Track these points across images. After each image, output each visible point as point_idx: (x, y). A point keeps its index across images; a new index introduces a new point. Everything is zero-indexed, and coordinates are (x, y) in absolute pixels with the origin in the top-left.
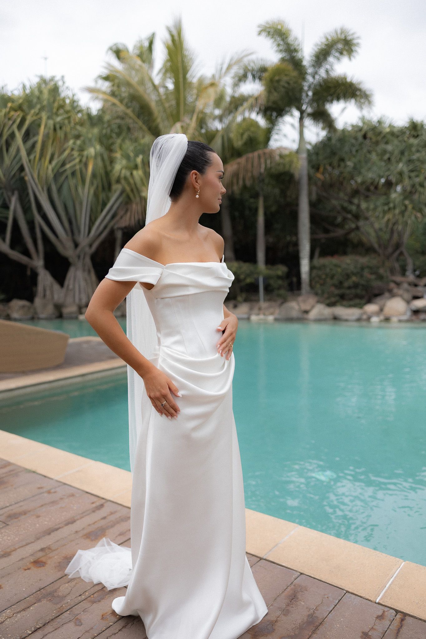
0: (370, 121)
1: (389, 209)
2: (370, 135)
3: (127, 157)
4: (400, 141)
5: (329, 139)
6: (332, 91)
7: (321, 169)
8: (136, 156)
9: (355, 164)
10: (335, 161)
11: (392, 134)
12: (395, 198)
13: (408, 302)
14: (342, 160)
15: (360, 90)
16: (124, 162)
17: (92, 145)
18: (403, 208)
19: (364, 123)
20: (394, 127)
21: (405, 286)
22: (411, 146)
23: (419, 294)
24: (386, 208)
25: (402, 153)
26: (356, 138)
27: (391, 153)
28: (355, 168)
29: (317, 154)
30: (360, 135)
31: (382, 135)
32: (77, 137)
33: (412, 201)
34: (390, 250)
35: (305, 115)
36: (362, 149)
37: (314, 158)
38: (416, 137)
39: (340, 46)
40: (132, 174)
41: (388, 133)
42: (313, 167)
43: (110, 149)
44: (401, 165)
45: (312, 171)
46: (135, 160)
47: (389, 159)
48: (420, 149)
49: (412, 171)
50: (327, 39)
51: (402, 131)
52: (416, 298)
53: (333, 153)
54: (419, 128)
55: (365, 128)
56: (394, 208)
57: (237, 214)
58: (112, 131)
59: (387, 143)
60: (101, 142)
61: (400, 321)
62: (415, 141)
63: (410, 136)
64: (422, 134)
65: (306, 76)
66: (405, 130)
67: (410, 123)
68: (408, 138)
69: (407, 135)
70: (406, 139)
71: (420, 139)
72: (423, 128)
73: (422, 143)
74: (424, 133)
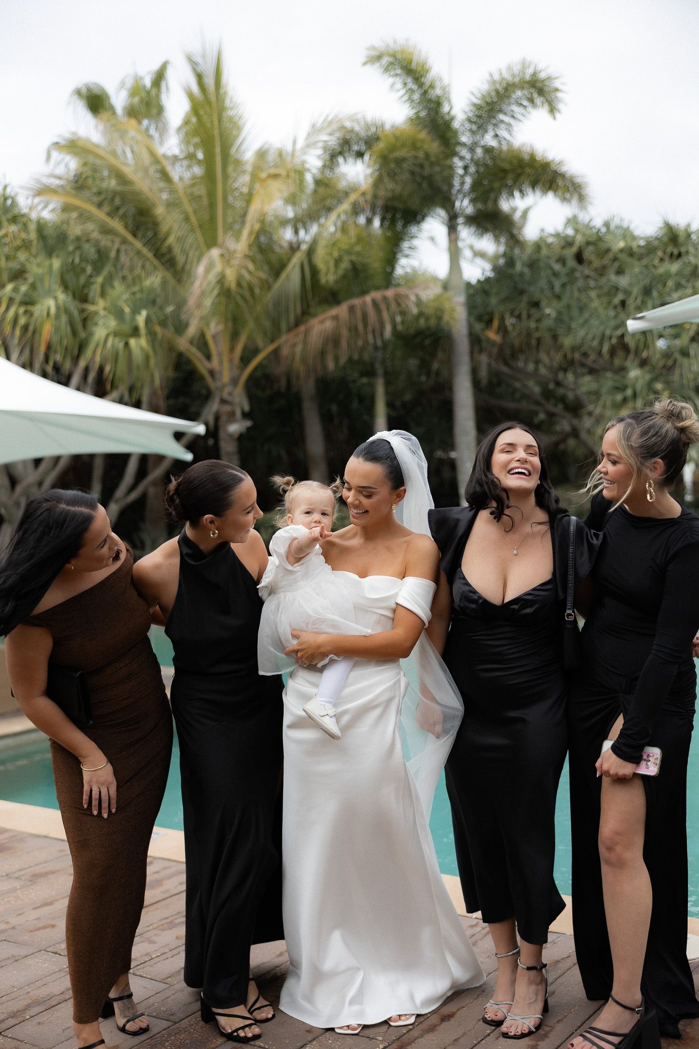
0: (588, 226)
1: (625, 400)
2: (588, 253)
3: (119, 314)
4: (645, 267)
5: (509, 261)
6: (511, 176)
7: (496, 323)
8: (136, 311)
9: (559, 313)
10: (523, 306)
11: (630, 252)
12: (637, 379)
14: (536, 305)
15: (563, 176)
16: (113, 323)
17: (49, 293)
19: (577, 231)
20: (634, 238)
22: (663, 280)
24: (619, 397)
25: (647, 291)
26: (562, 261)
27: (627, 293)
28: (559, 320)
29: (486, 293)
30: (569, 253)
31: (611, 255)
32: (18, 275)
33: (668, 384)
35: (460, 220)
36: (572, 282)
37: (479, 300)
38: (676, 257)
40: (127, 344)
41: (622, 251)
42: (479, 319)
43: (82, 297)
45: (478, 327)
46: (133, 319)
47: (623, 303)
48: (683, 282)
51: (650, 248)
53: (517, 292)
54: (682, 239)
55: (579, 239)
56: (635, 396)
57: (334, 408)
58: (83, 259)
59: (620, 272)
60: (65, 286)
62: (675, 267)
63: (667, 258)
64: (687, 252)
65: (458, 149)
66: (656, 243)
67: (664, 231)
68: (662, 260)
69: (660, 253)
70: (656, 262)
71: (685, 263)
72: (691, 239)
73: (688, 270)
74: (691, 250)
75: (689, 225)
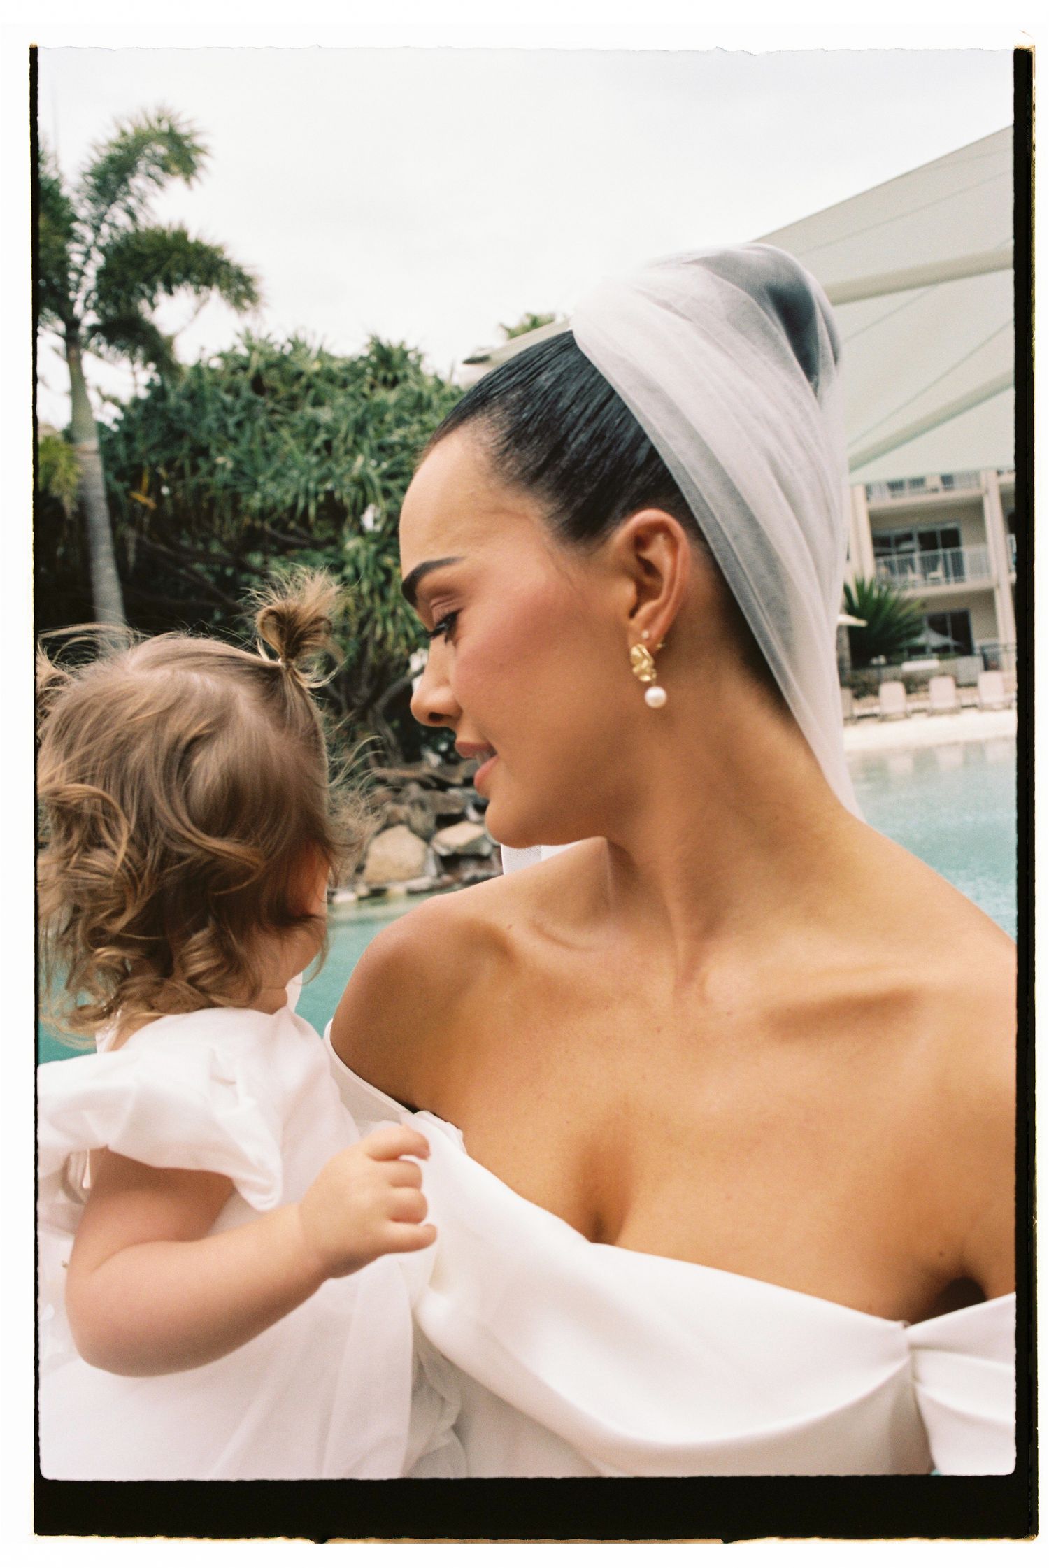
0: (266, 343)
2: (272, 378)
4: (353, 396)
5: (158, 393)
6: (152, 264)
7: (146, 480)
9: (238, 462)
10: (183, 456)
11: (329, 376)
12: (358, 551)
13: (427, 838)
14: (202, 451)
15: (226, 265)
18: (382, 577)
19: (251, 348)
20: (332, 358)
21: (414, 790)
22: (380, 409)
23: (456, 811)
26: (234, 390)
27: (332, 430)
28: (238, 472)
29: (128, 437)
30: (243, 380)
31: (304, 380)
34: (365, 691)
35: (81, 331)
36: (252, 419)
37: (121, 449)
38: (393, 383)
39: (162, 150)
41: (317, 374)
42: (120, 475)
44: (360, 460)
45: (119, 487)
47: (328, 445)
48: (406, 416)
49: (390, 476)
50: (124, 134)
51: (354, 370)
52: (447, 820)
53: (174, 435)
54: (396, 359)
55: (257, 362)
56: (358, 578)
59: (317, 403)
61: (412, 893)
62: (391, 397)
63: (378, 383)
64: (406, 377)
65: (76, 226)
66: (361, 365)
67: (373, 348)
68: (372, 387)
69: (369, 378)
70: (366, 390)
71: (404, 390)
72: (408, 360)
73: (409, 402)
74: (410, 372)
75: (403, 343)
